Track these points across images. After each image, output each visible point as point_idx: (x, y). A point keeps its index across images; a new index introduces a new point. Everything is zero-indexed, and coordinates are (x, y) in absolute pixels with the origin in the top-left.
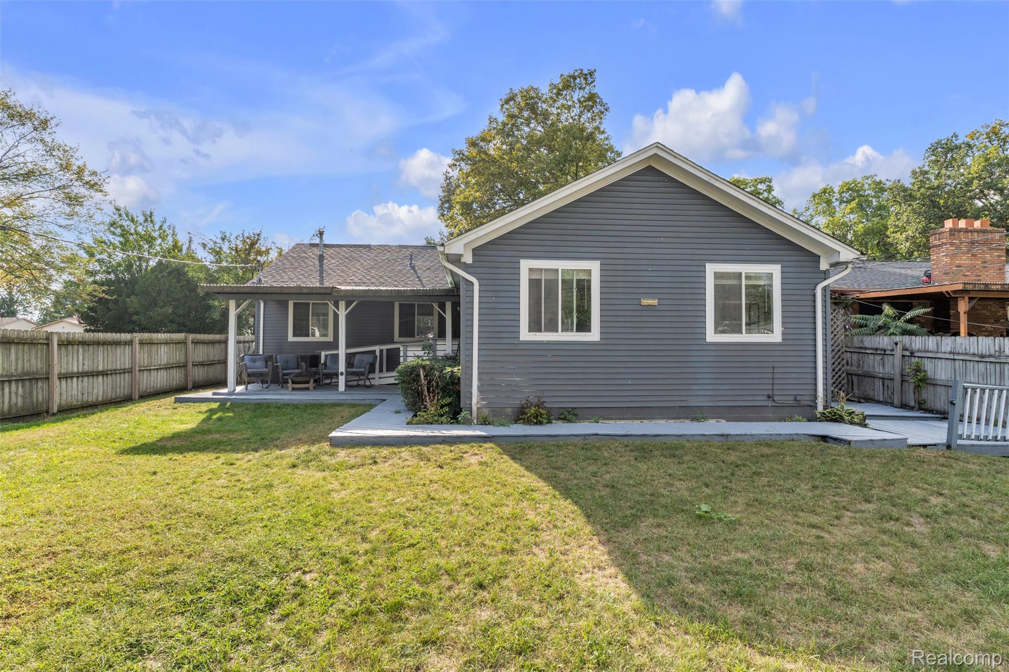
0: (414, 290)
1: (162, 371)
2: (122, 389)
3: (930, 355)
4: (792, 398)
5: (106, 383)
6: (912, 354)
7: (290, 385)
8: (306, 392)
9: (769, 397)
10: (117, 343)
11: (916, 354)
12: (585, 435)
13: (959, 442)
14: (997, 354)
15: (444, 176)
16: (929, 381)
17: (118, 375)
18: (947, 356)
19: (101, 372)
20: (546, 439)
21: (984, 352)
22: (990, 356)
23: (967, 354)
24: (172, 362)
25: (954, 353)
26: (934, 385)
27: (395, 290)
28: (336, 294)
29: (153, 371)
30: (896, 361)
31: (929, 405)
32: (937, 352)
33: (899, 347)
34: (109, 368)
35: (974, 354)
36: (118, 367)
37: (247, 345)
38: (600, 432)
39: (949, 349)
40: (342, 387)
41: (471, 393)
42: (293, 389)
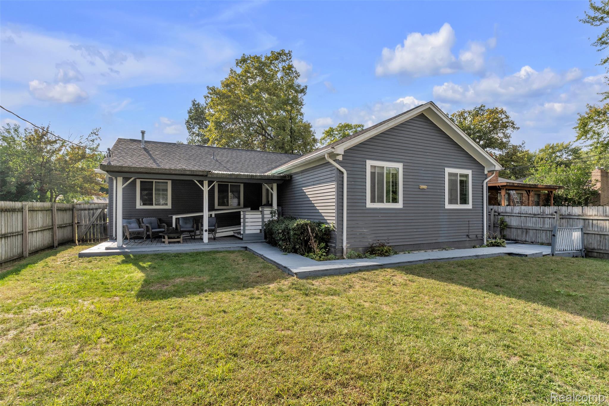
0: (262, 175)
1: (39, 233)
2: (16, 249)
3: (509, 214)
4: (475, 236)
5: (7, 244)
6: (499, 214)
7: (166, 240)
8: (177, 244)
9: (467, 235)
10: (13, 210)
11: (501, 214)
12: (424, 260)
13: (556, 252)
14: (542, 214)
15: (192, 103)
16: (508, 226)
17: (14, 237)
18: (517, 215)
19: (4, 235)
20: (408, 264)
21: (535, 213)
22: (538, 215)
23: (527, 214)
24: (44, 226)
25: (521, 214)
26: (510, 228)
27: (249, 175)
28: (210, 176)
29: (34, 233)
30: (491, 217)
31: (507, 237)
32: (512, 213)
33: (493, 211)
34: (8, 232)
35: (530, 214)
36: (14, 231)
37: (92, 211)
38: (431, 258)
39: (517, 212)
40: (206, 240)
41: (342, 240)
42: (169, 243)
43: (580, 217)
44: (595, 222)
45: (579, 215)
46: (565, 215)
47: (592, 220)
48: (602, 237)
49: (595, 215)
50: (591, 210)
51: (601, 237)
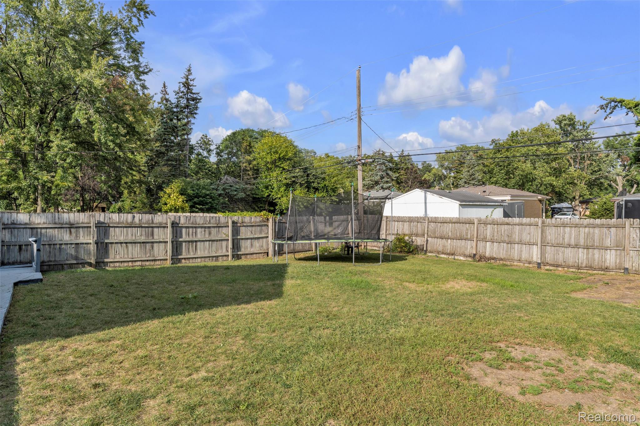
43: (28, 226)
44: (43, 231)
45: (26, 224)
46: (7, 224)
47: (41, 228)
48: (52, 246)
49: (44, 223)
50: (40, 217)
51: (50, 248)
